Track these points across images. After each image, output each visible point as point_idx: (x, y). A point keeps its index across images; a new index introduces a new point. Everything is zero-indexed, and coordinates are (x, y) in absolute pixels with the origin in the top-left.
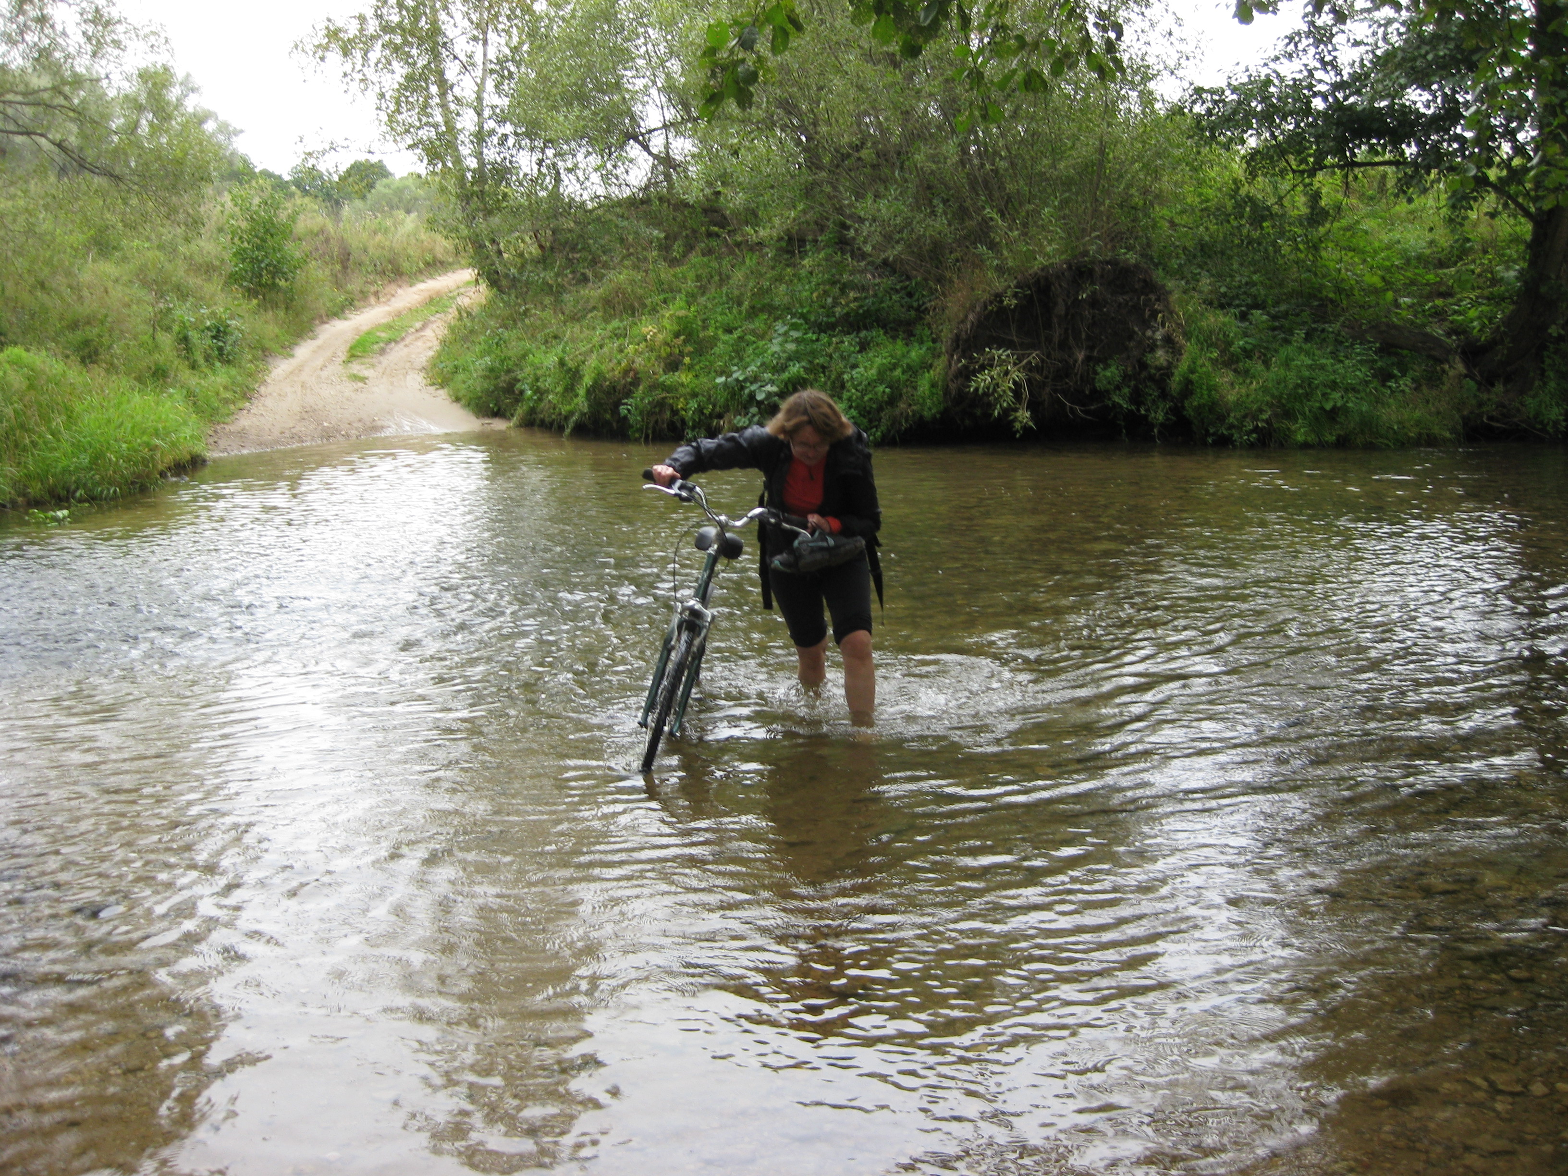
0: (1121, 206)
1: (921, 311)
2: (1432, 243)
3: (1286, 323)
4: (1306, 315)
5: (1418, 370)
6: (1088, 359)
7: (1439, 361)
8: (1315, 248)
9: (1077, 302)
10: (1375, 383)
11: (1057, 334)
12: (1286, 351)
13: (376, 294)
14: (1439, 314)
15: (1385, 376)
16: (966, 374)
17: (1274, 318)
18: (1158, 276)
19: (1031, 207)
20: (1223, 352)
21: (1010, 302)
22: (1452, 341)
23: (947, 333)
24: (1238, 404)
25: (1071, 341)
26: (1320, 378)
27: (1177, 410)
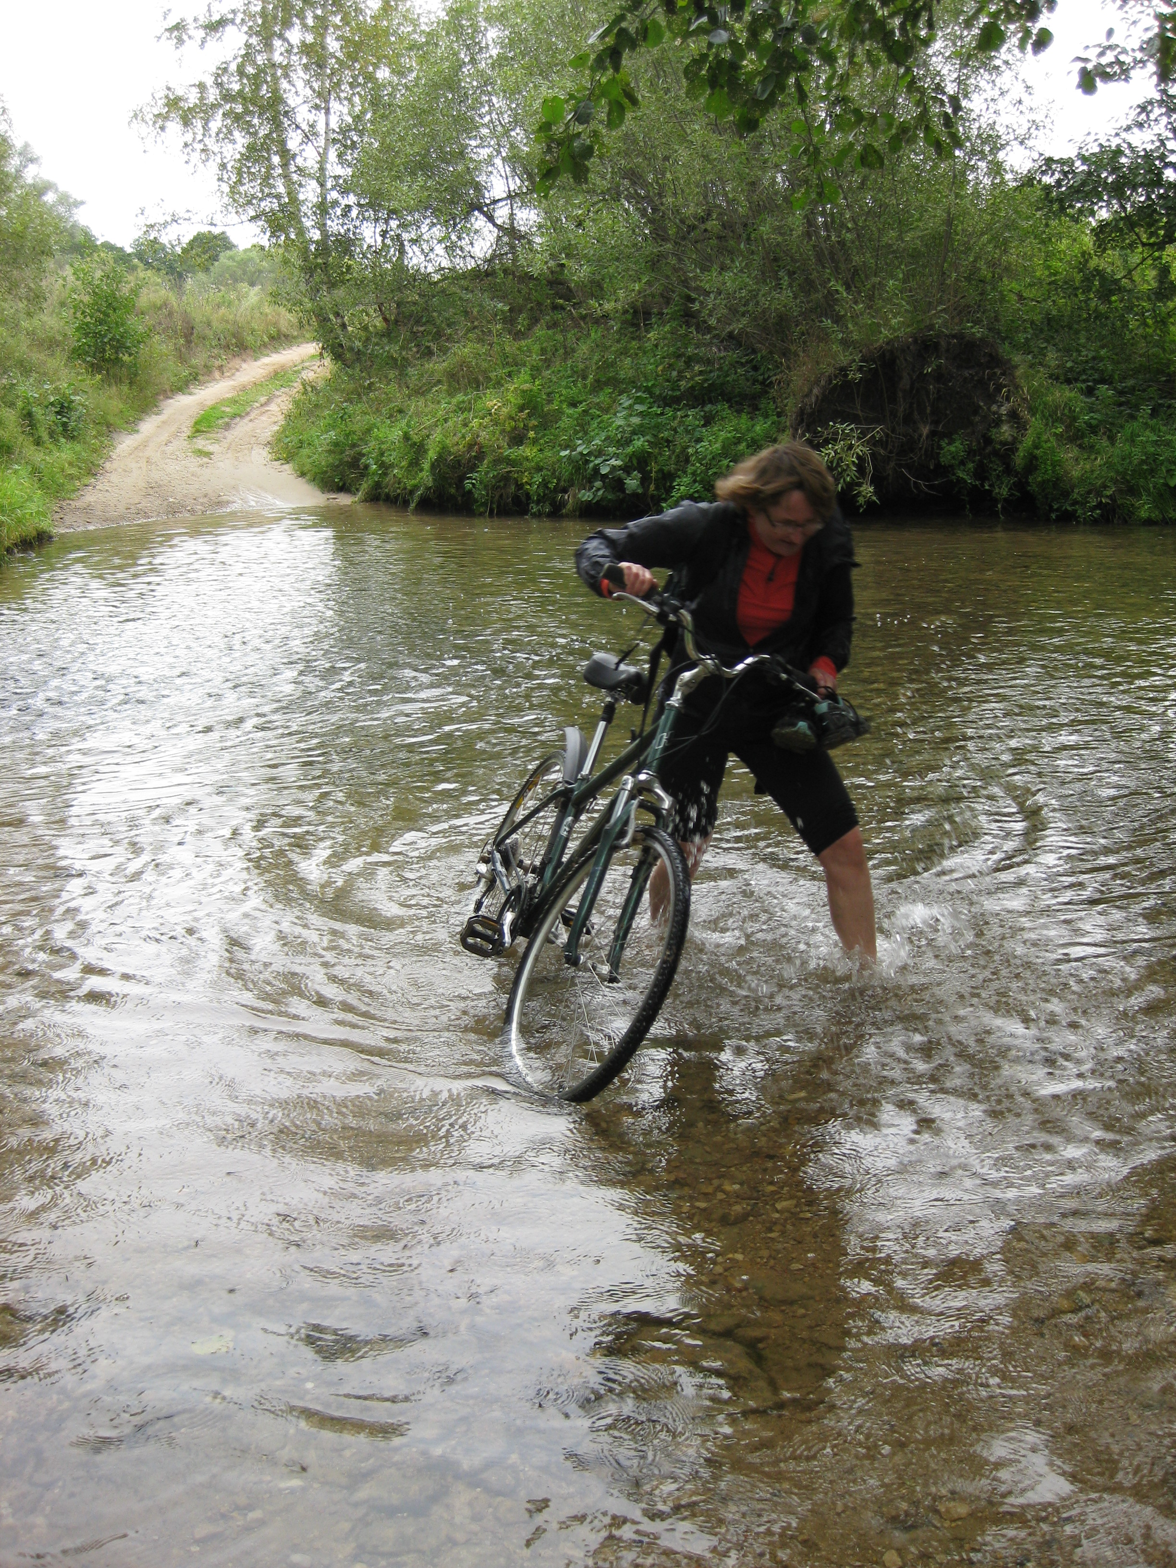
0: (968, 279)
1: (766, 385)
3: (1132, 399)
4: (1153, 391)
6: (933, 433)
8: (1163, 323)
9: (922, 377)
11: (902, 408)
12: (1132, 427)
13: (220, 368)
17: (1121, 393)
18: (1004, 350)
19: (876, 279)
20: (1068, 427)
21: (855, 376)
23: (792, 407)
24: (1082, 480)
25: (916, 416)
26: (1166, 454)
27: (1021, 486)
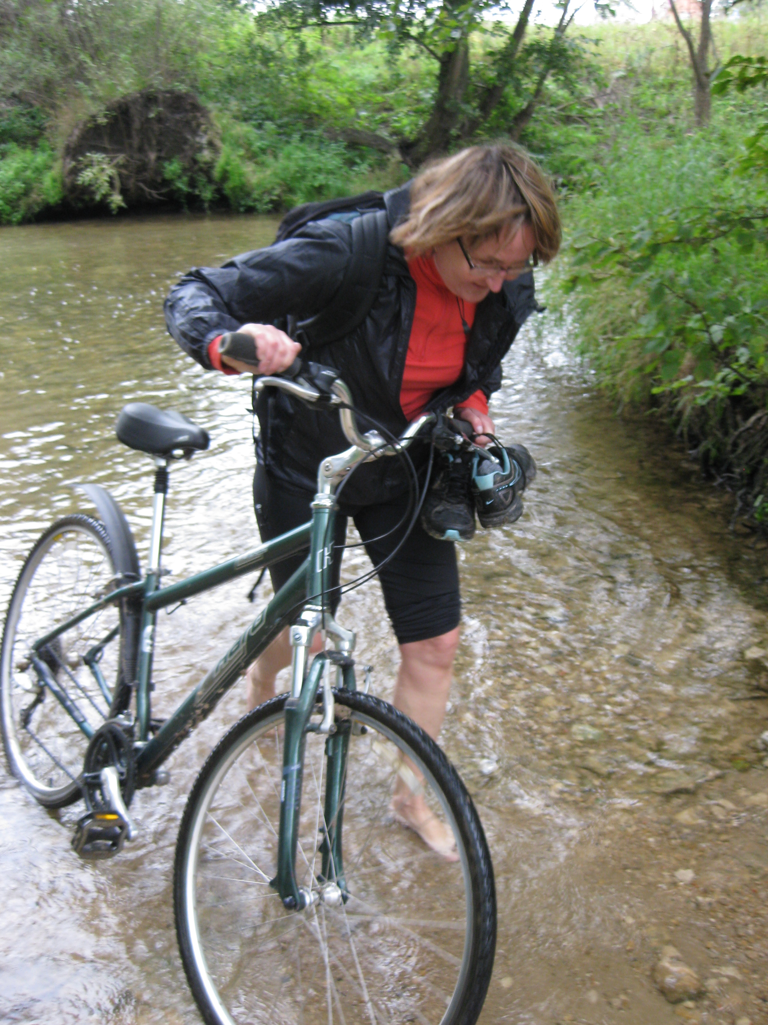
0: (175, 52)
1: (41, 129)
2: (379, 76)
3: (287, 130)
4: (300, 125)
5: (372, 158)
6: (159, 158)
7: (385, 152)
8: (303, 79)
9: (148, 120)
10: (345, 168)
11: (136, 142)
12: (288, 149)
14: (385, 122)
15: (351, 163)
16: (75, 172)
17: (280, 127)
18: (202, 100)
19: (112, 54)
20: (248, 150)
21: (102, 121)
22: (393, 140)
23: (61, 143)
24: (259, 185)
25: (146, 147)
26: (311, 166)
27: (219, 191)
